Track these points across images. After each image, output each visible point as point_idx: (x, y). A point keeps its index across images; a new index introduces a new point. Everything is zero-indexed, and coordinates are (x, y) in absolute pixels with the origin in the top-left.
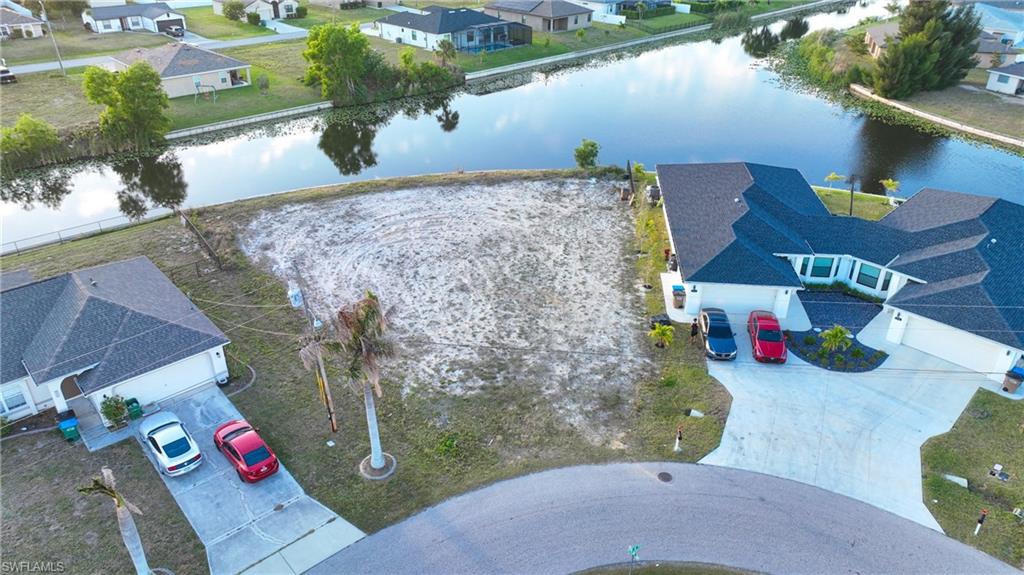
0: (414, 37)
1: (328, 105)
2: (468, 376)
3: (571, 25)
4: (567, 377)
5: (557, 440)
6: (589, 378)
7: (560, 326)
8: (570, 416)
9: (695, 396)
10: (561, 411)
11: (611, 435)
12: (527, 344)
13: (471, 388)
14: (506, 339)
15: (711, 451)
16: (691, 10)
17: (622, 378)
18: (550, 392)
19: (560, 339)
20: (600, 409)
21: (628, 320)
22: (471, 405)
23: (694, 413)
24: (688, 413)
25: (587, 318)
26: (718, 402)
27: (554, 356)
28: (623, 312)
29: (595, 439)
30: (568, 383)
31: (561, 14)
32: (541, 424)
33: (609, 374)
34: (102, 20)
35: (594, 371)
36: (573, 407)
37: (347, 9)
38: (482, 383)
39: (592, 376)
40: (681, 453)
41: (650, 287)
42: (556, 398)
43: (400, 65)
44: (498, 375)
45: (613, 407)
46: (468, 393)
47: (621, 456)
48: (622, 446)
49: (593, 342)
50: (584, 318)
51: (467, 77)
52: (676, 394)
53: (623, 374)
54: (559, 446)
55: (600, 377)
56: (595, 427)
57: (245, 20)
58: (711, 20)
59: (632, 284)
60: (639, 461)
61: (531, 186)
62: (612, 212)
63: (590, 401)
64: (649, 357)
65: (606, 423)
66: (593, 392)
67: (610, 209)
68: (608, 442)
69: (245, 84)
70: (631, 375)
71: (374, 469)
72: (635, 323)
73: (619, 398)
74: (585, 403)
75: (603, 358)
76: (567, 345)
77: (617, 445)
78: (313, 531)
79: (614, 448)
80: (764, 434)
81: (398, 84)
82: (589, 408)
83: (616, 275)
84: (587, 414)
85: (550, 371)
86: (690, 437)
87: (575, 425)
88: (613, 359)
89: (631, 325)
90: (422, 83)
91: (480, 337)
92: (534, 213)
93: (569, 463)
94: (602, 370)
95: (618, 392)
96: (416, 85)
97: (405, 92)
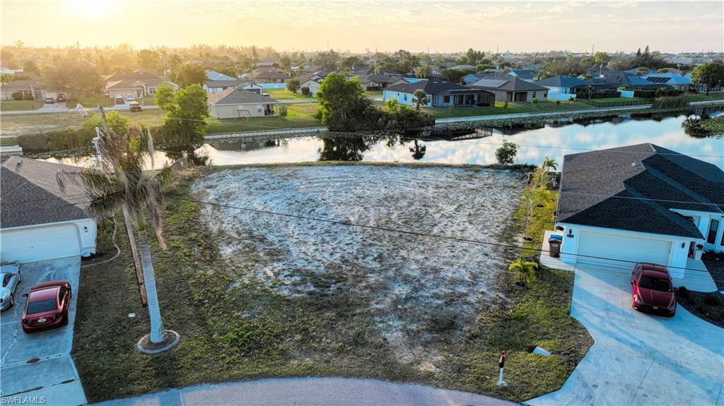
0: (406, 99)
1: (325, 129)
2: (303, 282)
3: (530, 98)
4: (404, 296)
5: (360, 351)
6: (427, 301)
7: (420, 257)
8: (388, 331)
9: (545, 333)
10: (381, 325)
11: (426, 356)
12: (378, 266)
13: (299, 292)
14: (360, 260)
15: (545, 393)
16: (635, 95)
17: (465, 307)
18: (378, 306)
19: (414, 266)
20: (427, 330)
21: (494, 261)
22: (289, 305)
23: (539, 350)
24: (531, 349)
25: (452, 254)
26: (572, 342)
27: (399, 278)
28: (493, 255)
29: (405, 357)
30: (403, 301)
31: (522, 89)
32: (351, 333)
33: (453, 300)
34: (213, 88)
35: (436, 296)
36: (397, 323)
37: (371, 90)
38: (312, 289)
39: (432, 300)
40: (505, 389)
41: (529, 239)
42: (381, 313)
43: (386, 109)
44: (333, 285)
45: (441, 330)
46: (293, 296)
47: (427, 379)
48: (433, 369)
49: (448, 273)
50: (449, 254)
51: (436, 122)
52: (523, 329)
53: (468, 303)
54: (358, 356)
55: (440, 302)
56: (412, 346)
57: (300, 91)
58: (651, 102)
59: (512, 237)
60: (446, 387)
61: (450, 171)
62: (516, 190)
63: (419, 320)
64: (504, 292)
65: (426, 344)
66: (426, 313)
67: (515, 188)
68: (418, 362)
69: (275, 115)
70: (477, 305)
71: (152, 343)
72: (501, 264)
73: (453, 323)
74: (412, 322)
75: (452, 286)
76: (418, 271)
77: (427, 367)
78: (40, 388)
79: (421, 369)
80: (627, 386)
81: (380, 119)
82: (414, 327)
83: (498, 228)
84: (407, 332)
85: (389, 289)
86: (524, 374)
87: (389, 340)
88: (463, 289)
89: (496, 265)
90: (399, 120)
91: (337, 256)
92: (441, 185)
93: (359, 375)
94: (446, 296)
95: (455, 318)
96: (394, 122)
97: (385, 125)
